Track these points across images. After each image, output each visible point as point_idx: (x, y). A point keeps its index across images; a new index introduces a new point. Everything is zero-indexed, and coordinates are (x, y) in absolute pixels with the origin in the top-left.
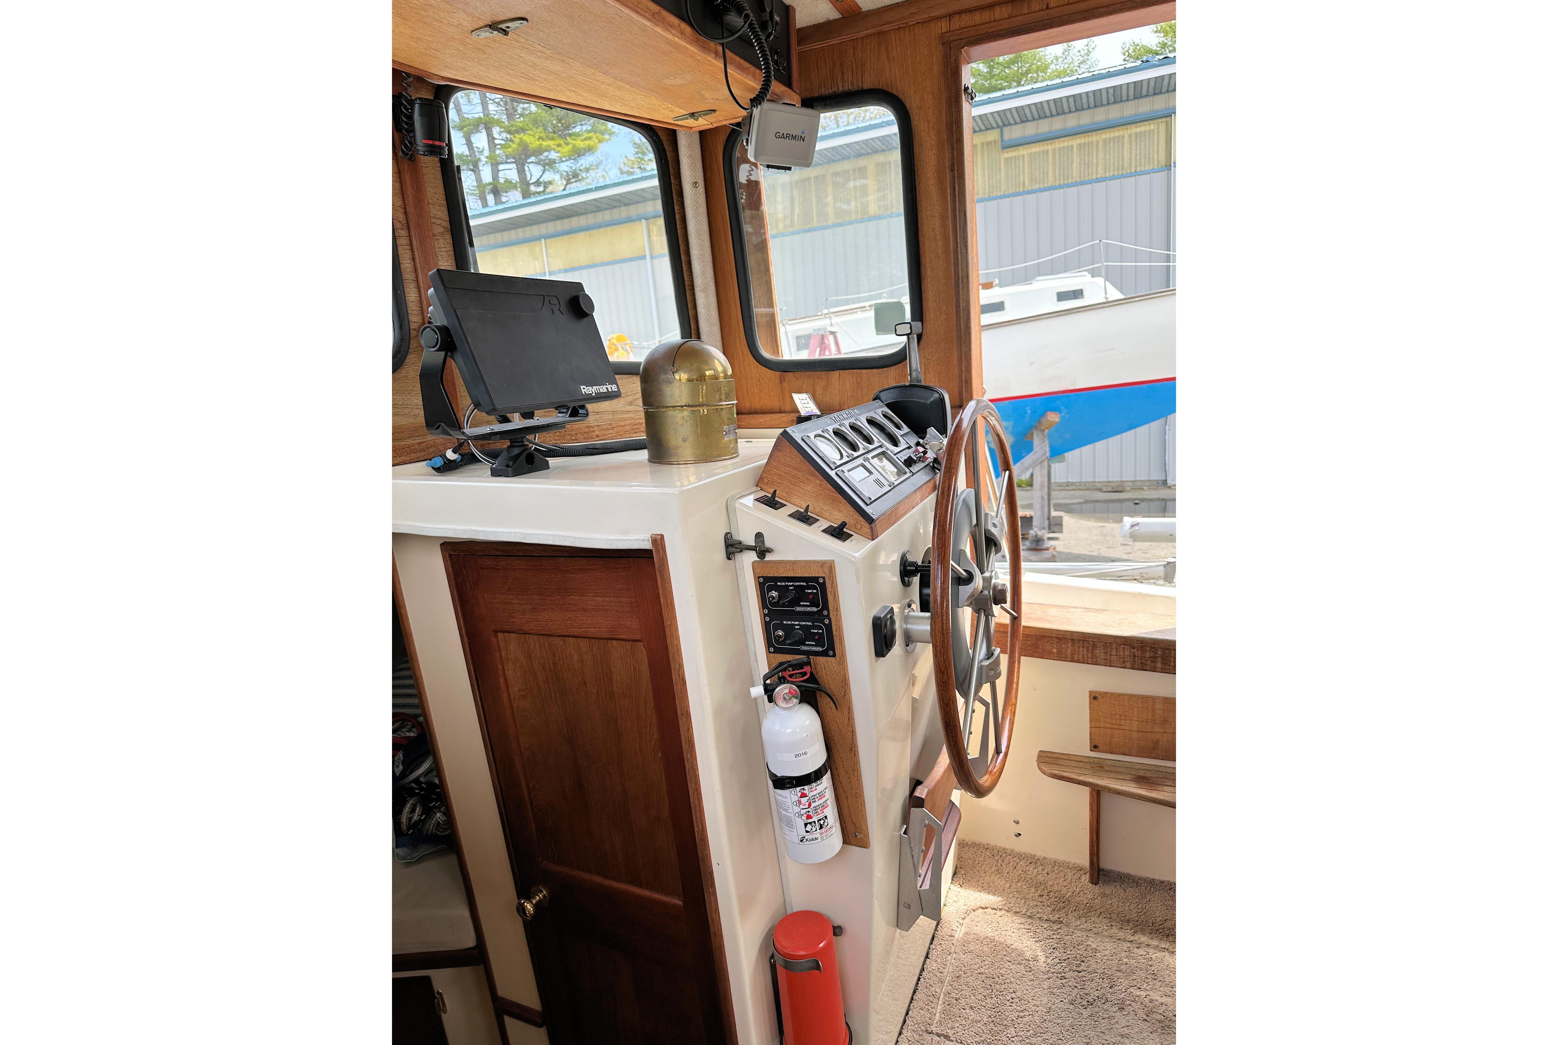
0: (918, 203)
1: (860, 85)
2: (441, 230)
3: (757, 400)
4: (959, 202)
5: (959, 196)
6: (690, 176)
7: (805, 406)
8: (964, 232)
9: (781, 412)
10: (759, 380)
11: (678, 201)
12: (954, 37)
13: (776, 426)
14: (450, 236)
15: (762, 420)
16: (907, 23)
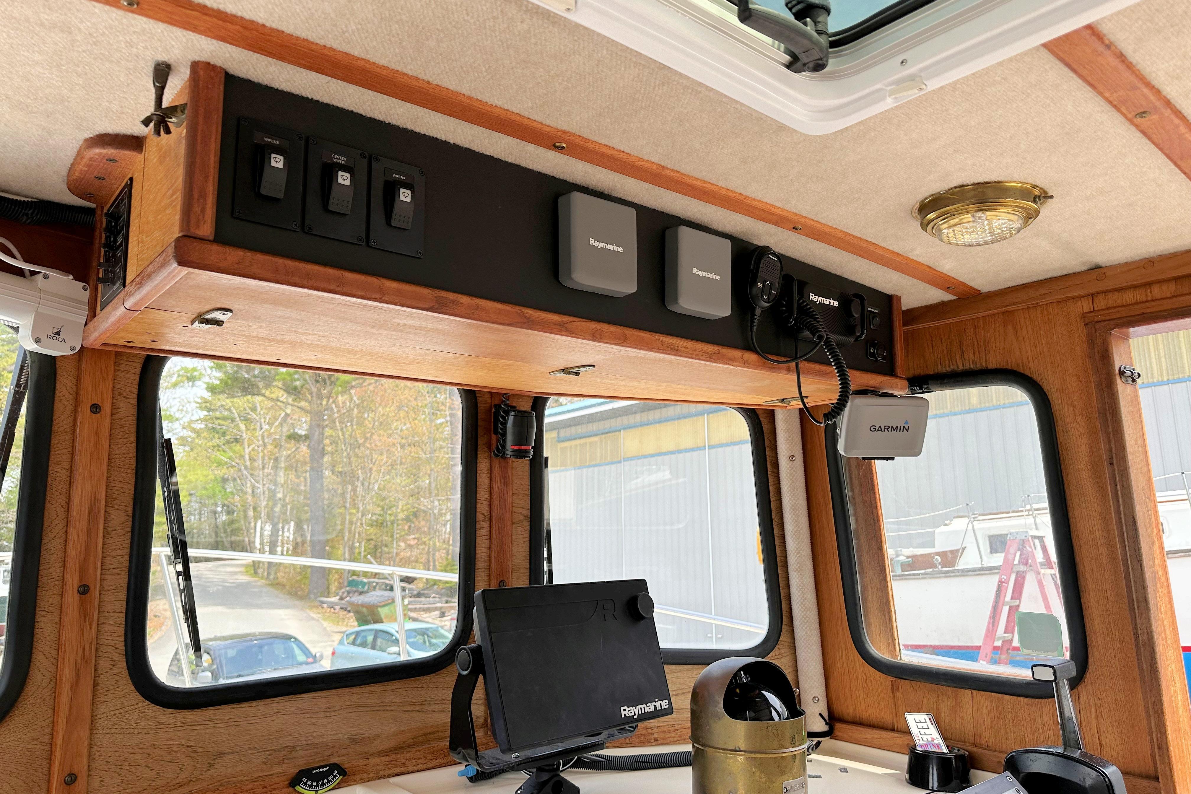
0: (1068, 498)
1: (984, 364)
2: (521, 518)
3: (863, 707)
4: (1124, 505)
5: (1122, 497)
6: (786, 450)
7: (922, 731)
8: (1134, 542)
9: (893, 730)
10: (865, 682)
11: (773, 472)
12: (1099, 318)
13: (886, 748)
14: (528, 523)
15: (868, 736)
16: (1037, 303)
